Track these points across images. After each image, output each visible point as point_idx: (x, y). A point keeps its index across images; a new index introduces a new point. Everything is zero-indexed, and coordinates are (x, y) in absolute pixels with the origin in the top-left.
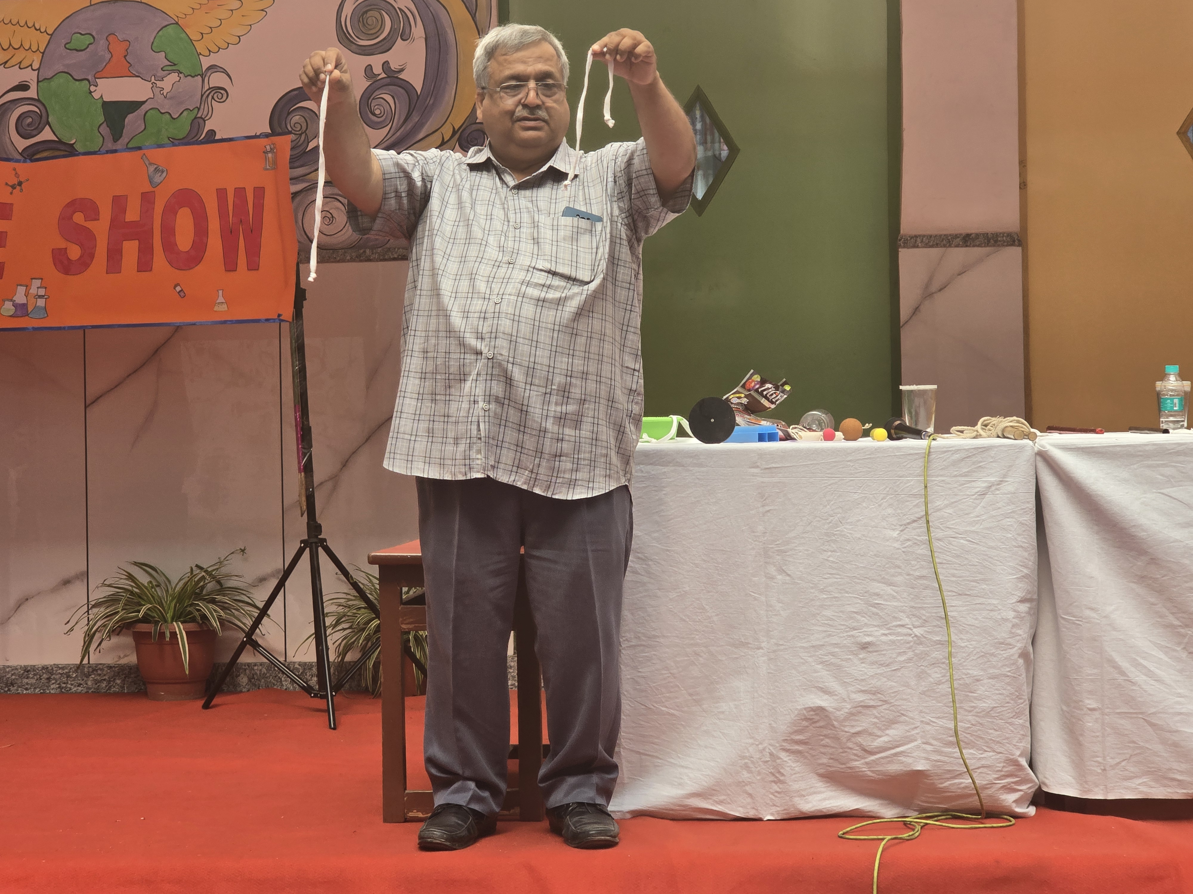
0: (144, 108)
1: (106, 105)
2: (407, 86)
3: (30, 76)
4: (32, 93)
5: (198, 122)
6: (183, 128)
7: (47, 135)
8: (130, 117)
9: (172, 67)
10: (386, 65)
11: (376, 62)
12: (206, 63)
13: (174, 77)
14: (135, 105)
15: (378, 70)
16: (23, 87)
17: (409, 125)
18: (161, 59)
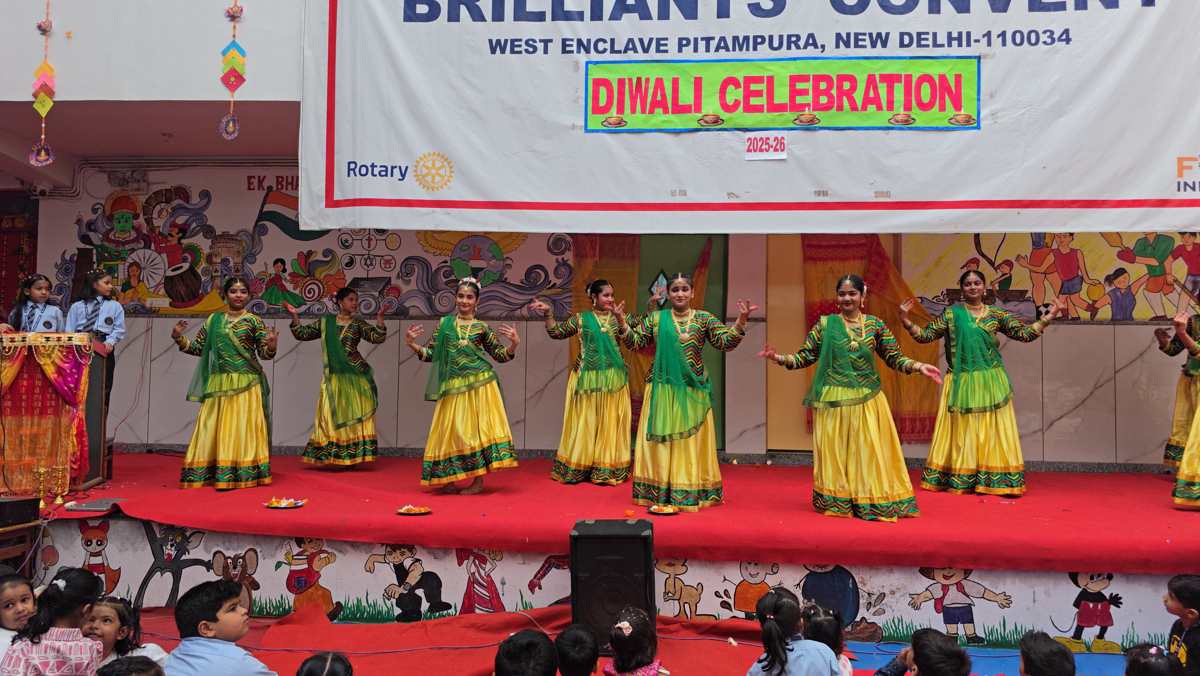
0: (485, 270)
1: (472, 268)
2: (569, 265)
3: (448, 259)
4: (448, 264)
5: (502, 275)
6: (496, 277)
7: (453, 277)
8: (480, 273)
9: (494, 257)
10: (563, 258)
11: (560, 258)
12: (505, 256)
13: (495, 260)
14: (482, 269)
15: (560, 260)
16: (446, 262)
17: (570, 278)
18: (490, 255)
